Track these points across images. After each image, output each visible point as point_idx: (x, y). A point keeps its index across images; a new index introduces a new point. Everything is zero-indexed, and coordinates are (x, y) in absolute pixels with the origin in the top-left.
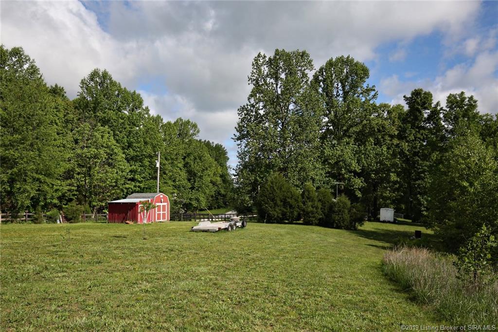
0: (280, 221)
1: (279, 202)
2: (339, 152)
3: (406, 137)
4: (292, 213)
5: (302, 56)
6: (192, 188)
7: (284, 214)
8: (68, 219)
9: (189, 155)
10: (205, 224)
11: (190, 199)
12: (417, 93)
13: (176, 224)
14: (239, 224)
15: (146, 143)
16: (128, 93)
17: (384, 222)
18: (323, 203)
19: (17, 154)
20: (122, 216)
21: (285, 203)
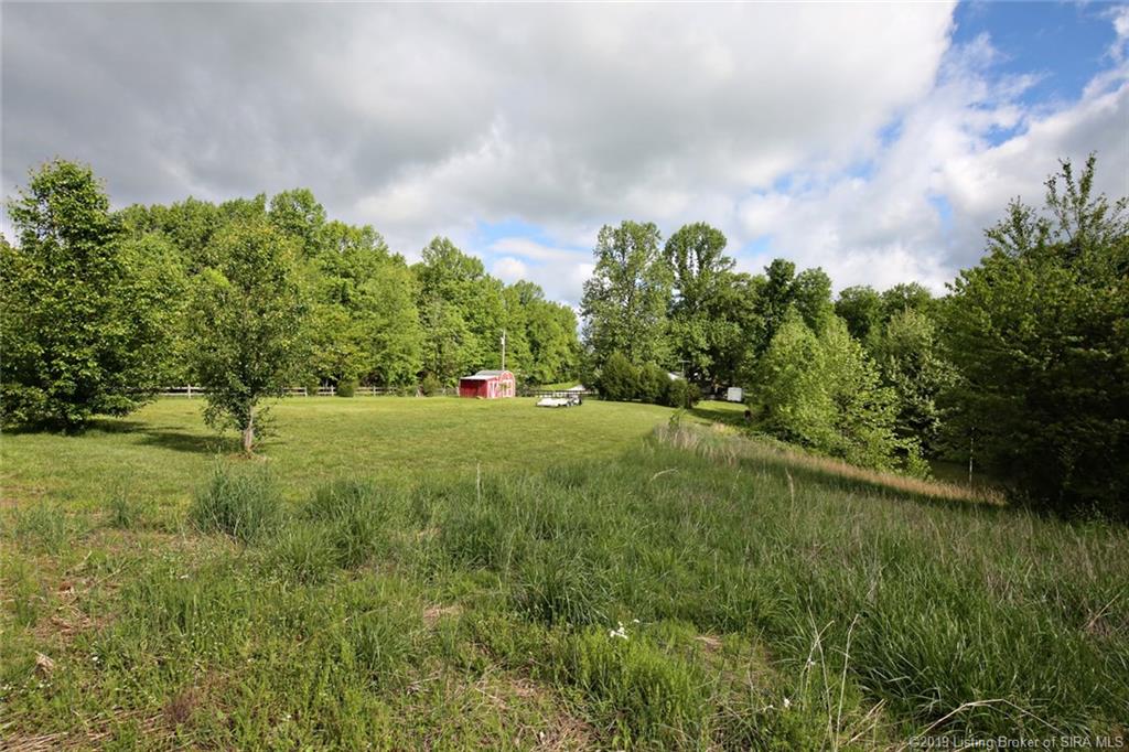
0: (619, 399)
1: (618, 381)
2: (688, 329)
3: (762, 312)
4: (630, 391)
5: (649, 228)
6: (536, 360)
7: (622, 392)
8: (425, 393)
9: (532, 323)
10: (547, 401)
11: (534, 372)
12: (777, 264)
13: (521, 400)
14: (577, 401)
15: (487, 313)
16: (468, 260)
17: (731, 402)
18: (661, 383)
19: (387, 337)
20: (474, 390)
21: (624, 382)
